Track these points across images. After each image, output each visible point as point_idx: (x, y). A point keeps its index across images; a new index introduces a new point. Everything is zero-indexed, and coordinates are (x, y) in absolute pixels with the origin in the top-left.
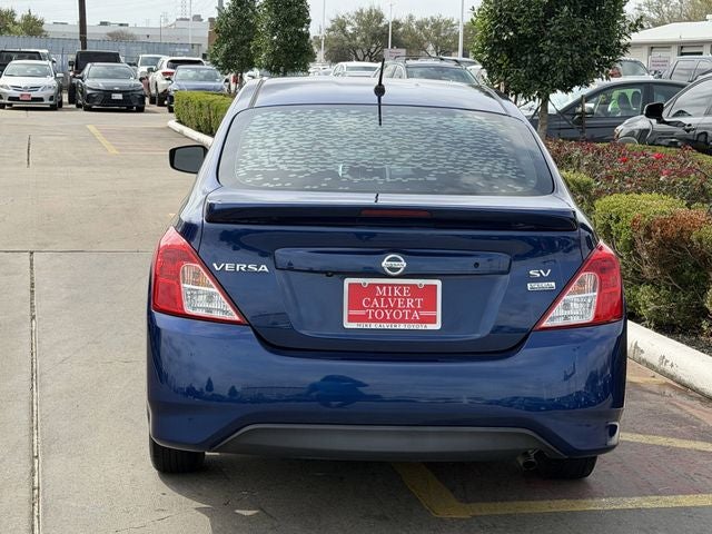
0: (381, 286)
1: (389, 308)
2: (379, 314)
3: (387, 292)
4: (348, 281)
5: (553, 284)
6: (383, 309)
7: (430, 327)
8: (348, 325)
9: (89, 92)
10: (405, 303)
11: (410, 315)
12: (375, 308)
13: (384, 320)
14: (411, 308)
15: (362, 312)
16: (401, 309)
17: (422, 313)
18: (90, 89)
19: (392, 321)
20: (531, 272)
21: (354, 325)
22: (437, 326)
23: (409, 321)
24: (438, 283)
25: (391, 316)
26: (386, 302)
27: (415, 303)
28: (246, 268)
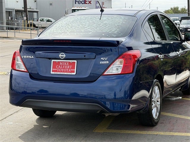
0: (61, 62)
1: (63, 68)
2: (60, 70)
3: (63, 64)
4: (53, 61)
5: (108, 62)
6: (61, 69)
7: (73, 74)
8: (52, 73)
9: (181, 29)
10: (67, 67)
11: (68, 70)
12: (59, 68)
13: (61, 72)
14: (68, 68)
15: (56, 69)
16: (66, 69)
17: (71, 70)
18: (182, 28)
19: (64, 72)
20: (102, 58)
21: (53, 73)
22: (75, 74)
23: (68, 72)
24: (76, 61)
25: (63, 70)
26: (62, 67)
27: (70, 67)
28: (29, 57)
